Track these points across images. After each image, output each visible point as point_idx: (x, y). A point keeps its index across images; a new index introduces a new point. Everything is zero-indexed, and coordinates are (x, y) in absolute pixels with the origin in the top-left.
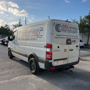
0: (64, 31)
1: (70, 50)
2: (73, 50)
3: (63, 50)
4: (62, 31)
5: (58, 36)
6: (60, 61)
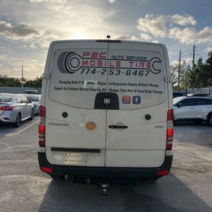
0: (86, 71)
1: (110, 127)
2: (126, 127)
3: (83, 125)
4: (81, 70)
5: (63, 86)
6: (73, 154)
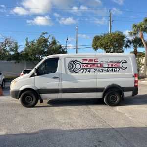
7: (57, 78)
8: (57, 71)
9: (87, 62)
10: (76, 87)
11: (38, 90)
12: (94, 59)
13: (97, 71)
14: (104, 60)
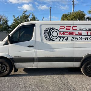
7: (32, 46)
8: (32, 39)
9: (65, 29)
10: (52, 56)
11: (12, 59)
12: (72, 26)
13: (75, 39)
14: (82, 27)
